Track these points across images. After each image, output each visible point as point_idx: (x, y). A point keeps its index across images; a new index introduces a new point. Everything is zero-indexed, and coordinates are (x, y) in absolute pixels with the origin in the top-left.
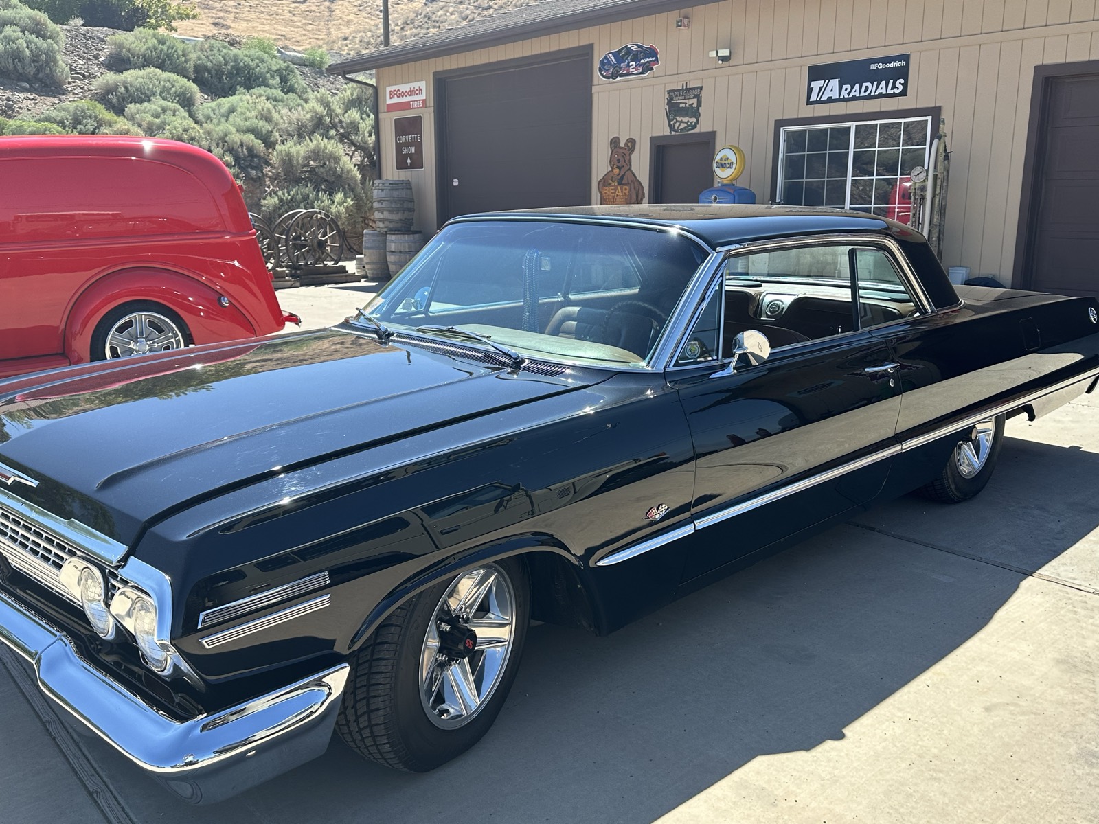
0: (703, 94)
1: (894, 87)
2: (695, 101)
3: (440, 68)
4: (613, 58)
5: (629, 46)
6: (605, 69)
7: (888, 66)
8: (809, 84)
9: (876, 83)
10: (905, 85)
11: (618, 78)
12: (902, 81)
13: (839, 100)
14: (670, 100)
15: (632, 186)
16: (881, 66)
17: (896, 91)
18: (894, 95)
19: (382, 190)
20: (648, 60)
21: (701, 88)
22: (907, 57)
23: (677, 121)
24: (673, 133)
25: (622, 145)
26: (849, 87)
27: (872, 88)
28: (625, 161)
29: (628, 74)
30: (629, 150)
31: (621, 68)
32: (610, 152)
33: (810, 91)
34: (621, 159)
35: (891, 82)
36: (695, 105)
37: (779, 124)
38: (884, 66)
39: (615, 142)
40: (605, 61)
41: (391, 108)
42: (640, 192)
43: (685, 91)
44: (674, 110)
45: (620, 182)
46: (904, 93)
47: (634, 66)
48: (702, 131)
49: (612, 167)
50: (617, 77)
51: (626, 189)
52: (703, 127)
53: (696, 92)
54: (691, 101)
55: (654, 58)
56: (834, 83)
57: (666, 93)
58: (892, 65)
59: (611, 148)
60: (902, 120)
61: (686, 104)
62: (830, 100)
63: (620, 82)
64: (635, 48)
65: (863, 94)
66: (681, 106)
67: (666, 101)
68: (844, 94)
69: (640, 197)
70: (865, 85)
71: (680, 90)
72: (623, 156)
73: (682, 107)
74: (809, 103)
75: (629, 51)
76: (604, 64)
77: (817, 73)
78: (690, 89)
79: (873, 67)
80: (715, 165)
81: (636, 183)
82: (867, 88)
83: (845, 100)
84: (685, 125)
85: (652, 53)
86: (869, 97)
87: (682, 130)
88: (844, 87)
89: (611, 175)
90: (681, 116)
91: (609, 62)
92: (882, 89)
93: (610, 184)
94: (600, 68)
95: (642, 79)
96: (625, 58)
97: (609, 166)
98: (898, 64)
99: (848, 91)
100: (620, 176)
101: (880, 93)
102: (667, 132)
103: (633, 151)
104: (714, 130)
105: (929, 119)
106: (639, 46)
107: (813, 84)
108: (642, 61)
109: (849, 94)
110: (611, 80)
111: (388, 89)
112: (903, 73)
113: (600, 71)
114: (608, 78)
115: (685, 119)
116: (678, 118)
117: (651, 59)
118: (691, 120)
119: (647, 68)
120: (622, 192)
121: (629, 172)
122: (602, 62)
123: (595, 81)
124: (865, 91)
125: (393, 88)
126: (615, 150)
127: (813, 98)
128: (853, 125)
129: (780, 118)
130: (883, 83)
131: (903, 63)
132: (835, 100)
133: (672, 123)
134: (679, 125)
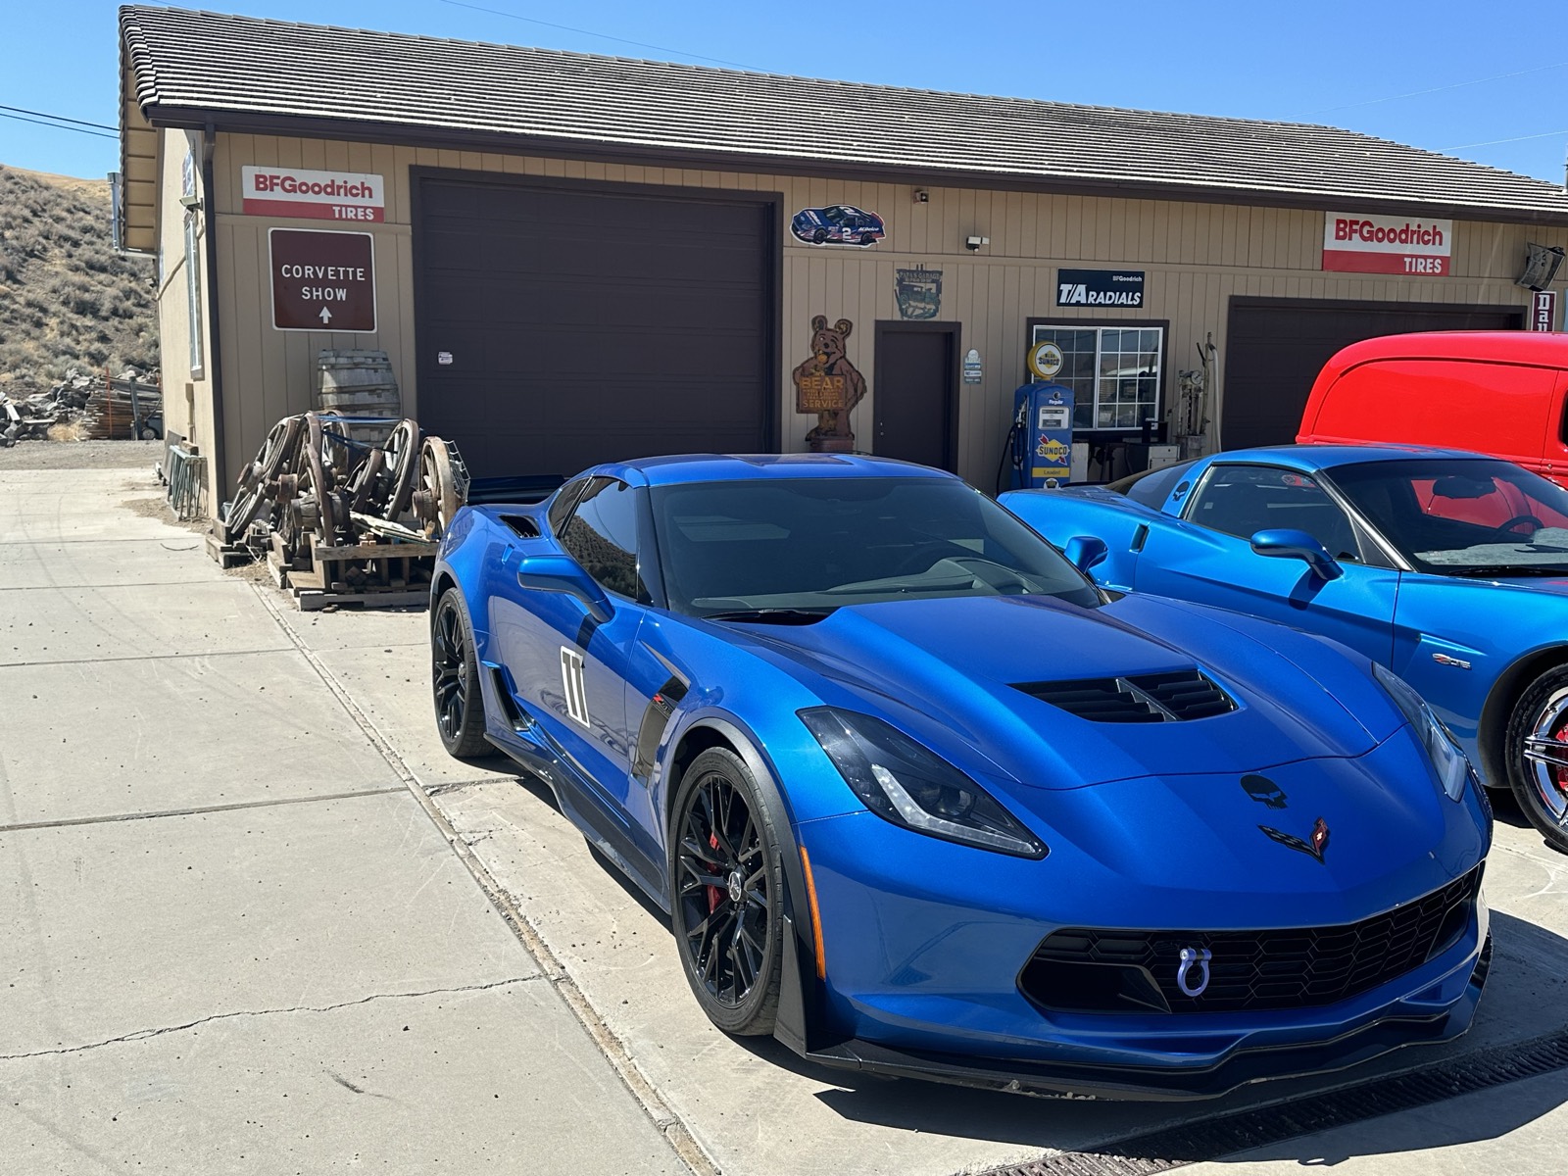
0: (943, 279)
1: (1133, 299)
2: (933, 286)
3: (421, 162)
4: (815, 217)
5: (842, 208)
6: (802, 229)
7: (1128, 279)
8: (1059, 286)
9: (1118, 294)
10: (1141, 298)
11: (824, 244)
12: (1139, 294)
13: (1086, 305)
14: (900, 282)
15: (848, 379)
16: (1122, 279)
17: (1135, 303)
18: (1133, 306)
19: (376, 370)
20: (867, 229)
21: (941, 273)
22: (1141, 274)
23: (910, 306)
24: (905, 319)
25: (831, 326)
26: (1095, 294)
27: (1114, 297)
28: (837, 347)
29: (840, 241)
30: (842, 333)
31: (828, 232)
32: (812, 333)
33: (1060, 293)
34: (830, 343)
35: (1131, 294)
36: (934, 291)
37: (1031, 322)
38: (1125, 279)
39: (819, 323)
40: (803, 218)
41: (252, 207)
42: (860, 384)
43: (921, 273)
44: (905, 290)
45: (829, 371)
46: (1140, 305)
47: (849, 233)
48: (943, 320)
49: (815, 353)
50: (822, 242)
51: (838, 381)
52: (945, 315)
53: (936, 277)
54: (929, 286)
55: (877, 229)
56: (1082, 288)
57: (895, 272)
58: (1131, 279)
59: (814, 329)
60: (1139, 329)
61: (922, 288)
62: (1078, 304)
63: (826, 248)
64: (849, 212)
65: (1108, 302)
66: (915, 289)
67: (896, 282)
68: (1091, 300)
69: (859, 392)
70: (1109, 294)
71: (913, 271)
72: (832, 340)
73: (918, 291)
74: (1059, 304)
75: (841, 214)
76: (799, 223)
77: (1066, 276)
78: (928, 272)
79: (1115, 278)
80: (1038, 361)
81: (854, 375)
82: (1110, 297)
83: (1091, 305)
84: (922, 311)
85: (874, 221)
86: (1113, 305)
87: (917, 316)
88: (1091, 293)
89: (815, 362)
90: (915, 300)
91: (808, 221)
92: (1123, 300)
93: (812, 374)
94: (793, 225)
95: (860, 249)
96: (834, 221)
97: (810, 351)
98: (1136, 279)
99: (1095, 297)
100: (827, 365)
101: (1122, 303)
102: (897, 317)
103: (849, 334)
104: (959, 320)
105: (1161, 329)
106: (856, 211)
107: (1063, 287)
108: (861, 229)
109: (1095, 300)
110: (812, 243)
111: (249, 173)
112: (1138, 288)
113: (795, 230)
114: (809, 241)
115: (922, 305)
116: (912, 303)
117: (872, 229)
118: (928, 307)
119: (867, 239)
120: (833, 384)
121: (843, 360)
122: (797, 219)
123: (786, 241)
124: (1110, 299)
125: (268, 171)
126: (821, 332)
127: (1063, 300)
128: (1100, 329)
129: (1031, 316)
130: (1124, 294)
131: (1140, 279)
132: (1083, 305)
133: (904, 307)
134: (914, 311)
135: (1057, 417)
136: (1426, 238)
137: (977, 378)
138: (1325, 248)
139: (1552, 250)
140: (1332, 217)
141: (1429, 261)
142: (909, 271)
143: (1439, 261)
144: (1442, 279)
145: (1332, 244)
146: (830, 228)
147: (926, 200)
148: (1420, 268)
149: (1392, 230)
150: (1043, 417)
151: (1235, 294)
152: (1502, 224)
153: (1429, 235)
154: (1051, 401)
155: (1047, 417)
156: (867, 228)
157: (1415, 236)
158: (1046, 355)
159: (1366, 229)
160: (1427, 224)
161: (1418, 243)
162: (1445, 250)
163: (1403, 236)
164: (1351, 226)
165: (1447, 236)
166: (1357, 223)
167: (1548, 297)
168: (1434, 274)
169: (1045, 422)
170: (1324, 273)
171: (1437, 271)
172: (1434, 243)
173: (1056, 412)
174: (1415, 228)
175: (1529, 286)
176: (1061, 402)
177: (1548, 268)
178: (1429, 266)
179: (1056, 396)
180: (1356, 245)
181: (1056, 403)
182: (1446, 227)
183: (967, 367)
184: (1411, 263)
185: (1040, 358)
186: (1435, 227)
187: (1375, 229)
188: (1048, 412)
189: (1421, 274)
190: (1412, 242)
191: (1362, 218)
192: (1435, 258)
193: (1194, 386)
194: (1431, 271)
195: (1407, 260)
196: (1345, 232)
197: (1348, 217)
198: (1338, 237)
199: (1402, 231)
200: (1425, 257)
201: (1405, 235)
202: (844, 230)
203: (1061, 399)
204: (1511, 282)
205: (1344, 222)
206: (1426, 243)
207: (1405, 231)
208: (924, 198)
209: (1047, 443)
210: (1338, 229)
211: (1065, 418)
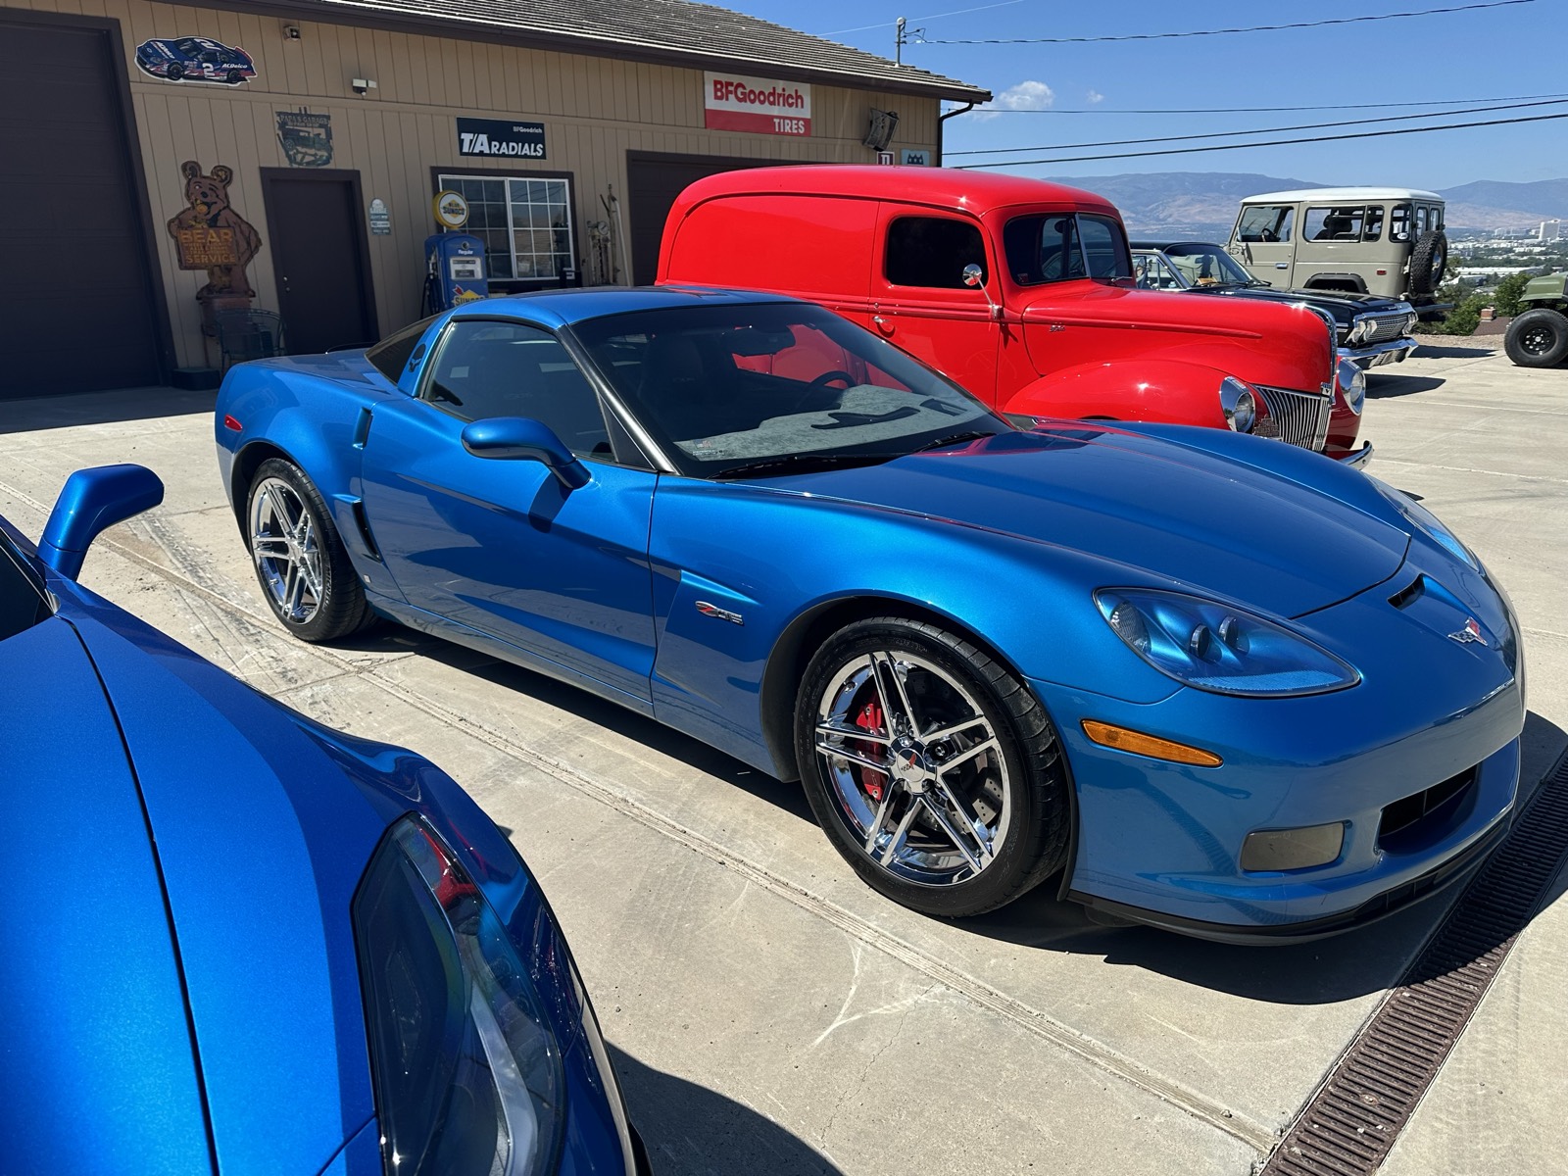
0: (332, 124)
1: (535, 150)
4: (166, 50)
5: (198, 41)
6: (151, 62)
7: (528, 130)
8: (460, 136)
9: (520, 144)
10: (544, 149)
11: (182, 81)
12: (542, 146)
13: (490, 155)
14: (282, 126)
15: (237, 230)
16: (522, 130)
17: (539, 155)
18: (536, 157)
20: (233, 66)
21: (328, 117)
22: (541, 126)
23: (298, 152)
24: (295, 166)
25: (207, 172)
26: (497, 144)
27: (515, 148)
28: (217, 196)
29: (201, 78)
30: (222, 181)
31: (185, 67)
32: (184, 181)
33: (461, 142)
34: (209, 192)
35: (533, 145)
36: (323, 136)
37: (436, 171)
38: (525, 130)
39: (191, 169)
40: (150, 50)
42: (253, 237)
43: (305, 116)
44: (290, 136)
45: (213, 223)
46: (543, 157)
47: (211, 69)
48: (339, 167)
49: (192, 203)
50: (179, 78)
51: (226, 234)
52: (340, 162)
53: (324, 121)
54: (317, 131)
55: (245, 67)
56: (483, 138)
57: (275, 115)
58: (531, 130)
59: (186, 177)
60: (546, 180)
61: (309, 133)
62: (481, 154)
63: (185, 85)
64: (207, 45)
65: (511, 153)
66: (302, 134)
67: (277, 126)
68: (494, 150)
69: (253, 246)
70: (511, 144)
71: (295, 114)
72: (211, 189)
73: (304, 136)
74: (462, 154)
75: (197, 48)
76: (146, 56)
77: (466, 125)
78: (313, 116)
79: (516, 129)
80: (442, 211)
81: (244, 226)
83: (494, 155)
84: (312, 158)
85: (239, 57)
86: (516, 156)
87: (308, 163)
88: (493, 143)
89: (193, 213)
90: (303, 146)
91: (157, 54)
92: (526, 150)
93: (192, 226)
94: (139, 58)
95: (228, 89)
96: (191, 55)
97: (185, 200)
98: (537, 131)
99: (498, 147)
100: (209, 216)
101: (526, 154)
102: (285, 164)
103: (229, 182)
104: (356, 168)
105: (567, 181)
106: (216, 45)
107: (463, 136)
108: (225, 66)
109: (499, 150)
110: (167, 79)
113: (142, 64)
114: (163, 76)
115: (313, 151)
116: (299, 148)
117: (240, 66)
118: (319, 153)
119: (235, 77)
120: (220, 238)
121: (227, 211)
122: (142, 50)
123: (133, 76)
124: (513, 149)
126: (195, 180)
127: (466, 149)
128: (507, 180)
129: (435, 165)
130: (526, 145)
131: (540, 131)
132: (487, 155)
133: (291, 153)
134: (303, 158)
135: (469, 267)
136: (790, 101)
137: (385, 228)
138: (707, 107)
139: (889, 114)
140: (710, 77)
141: (794, 122)
142: (291, 114)
143: (801, 122)
144: (804, 139)
145: (712, 104)
146: (186, 63)
147: (297, 37)
148: (787, 129)
149: (761, 93)
150: (454, 267)
151: (632, 148)
152: (849, 90)
153: (792, 98)
154: (460, 252)
155: (459, 267)
156: (235, 66)
157: (781, 99)
158: (450, 204)
159: (740, 90)
160: (791, 87)
161: (784, 105)
162: (806, 112)
163: (771, 99)
164: (727, 88)
165: (807, 100)
166: (731, 84)
167: (888, 157)
168: (798, 134)
169: (458, 273)
170: (708, 130)
171: (802, 132)
172: (797, 106)
173: (468, 262)
174: (780, 91)
175: (873, 147)
176: (471, 252)
177: (887, 130)
178: (794, 127)
179: (464, 245)
180: (731, 105)
181: (466, 253)
182: (805, 89)
183: (372, 217)
184: (779, 123)
185: (444, 208)
186: (796, 91)
187: (747, 91)
188: (459, 262)
189: (788, 134)
190: (779, 104)
191: (735, 79)
192: (798, 119)
193: (602, 237)
194: (796, 132)
195: (776, 121)
196: (722, 93)
197: (724, 77)
198: (716, 97)
199: (770, 94)
200: (791, 119)
201: (773, 98)
202: (204, 65)
203: (471, 250)
204: (859, 143)
205: (720, 83)
206: (791, 105)
207: (773, 94)
208: (295, 34)
209: (461, 294)
210: (716, 90)
211: (477, 268)
